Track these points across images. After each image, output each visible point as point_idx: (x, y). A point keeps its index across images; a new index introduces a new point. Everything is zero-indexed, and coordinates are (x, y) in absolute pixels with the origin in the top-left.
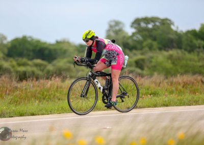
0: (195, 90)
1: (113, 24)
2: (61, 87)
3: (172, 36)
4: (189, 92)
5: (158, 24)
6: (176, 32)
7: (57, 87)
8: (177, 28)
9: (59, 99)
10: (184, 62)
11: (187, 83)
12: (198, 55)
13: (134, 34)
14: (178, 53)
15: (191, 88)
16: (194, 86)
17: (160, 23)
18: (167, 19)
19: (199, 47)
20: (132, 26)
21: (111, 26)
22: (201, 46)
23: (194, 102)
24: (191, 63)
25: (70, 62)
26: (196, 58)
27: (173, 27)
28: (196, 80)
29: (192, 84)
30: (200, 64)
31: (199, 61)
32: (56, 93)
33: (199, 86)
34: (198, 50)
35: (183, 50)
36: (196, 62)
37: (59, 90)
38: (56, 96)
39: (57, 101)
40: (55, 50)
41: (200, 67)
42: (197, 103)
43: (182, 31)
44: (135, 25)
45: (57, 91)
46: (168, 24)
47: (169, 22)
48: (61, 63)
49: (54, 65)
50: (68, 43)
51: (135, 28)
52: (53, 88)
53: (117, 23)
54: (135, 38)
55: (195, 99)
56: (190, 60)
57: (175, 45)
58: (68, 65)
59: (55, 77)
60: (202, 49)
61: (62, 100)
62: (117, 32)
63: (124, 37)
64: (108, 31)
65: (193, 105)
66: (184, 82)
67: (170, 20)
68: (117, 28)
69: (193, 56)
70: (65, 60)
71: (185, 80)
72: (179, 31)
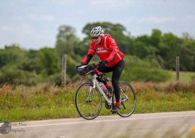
0: (148, 97)
1: (63, 29)
2: (11, 95)
3: (124, 42)
4: (142, 99)
5: (109, 29)
6: (128, 38)
7: (7, 95)
8: (130, 33)
9: (9, 107)
10: (137, 68)
11: (140, 90)
12: (150, 61)
13: (85, 40)
14: (130, 59)
15: (144, 95)
16: (147, 94)
17: (111, 29)
18: (119, 25)
19: (151, 53)
20: (83, 32)
21: (61, 32)
22: (153, 52)
23: (148, 109)
24: (143, 69)
25: (19, 68)
26: (148, 64)
27: (125, 33)
28: (149, 87)
29: (145, 91)
30: (153, 70)
31: (152, 67)
32: (6, 101)
33: (152, 93)
34: (150, 56)
35: (135, 56)
36: (148, 68)
37: (10, 97)
38: (6, 104)
39: (7, 108)
40: (5, 56)
41: (153, 73)
42: (150, 110)
43: (133, 37)
44: (87, 31)
45: (7, 98)
46: (120, 29)
47: (121, 28)
48: (11, 69)
49: (3, 71)
50: (18, 48)
51: (87, 34)
52: (3, 96)
53: (68, 29)
54: (86, 44)
55: (149, 106)
56: (143, 66)
57: (127, 50)
58: (18, 71)
59: (7, 85)
60: (154, 55)
61: (12, 108)
62: (68, 38)
63: (75, 43)
64: (59, 36)
65: (146, 112)
66: (137, 89)
67: (122, 26)
68: (68, 33)
69: (145, 62)
70: (15, 66)
71: (138, 87)
72: (131, 37)
